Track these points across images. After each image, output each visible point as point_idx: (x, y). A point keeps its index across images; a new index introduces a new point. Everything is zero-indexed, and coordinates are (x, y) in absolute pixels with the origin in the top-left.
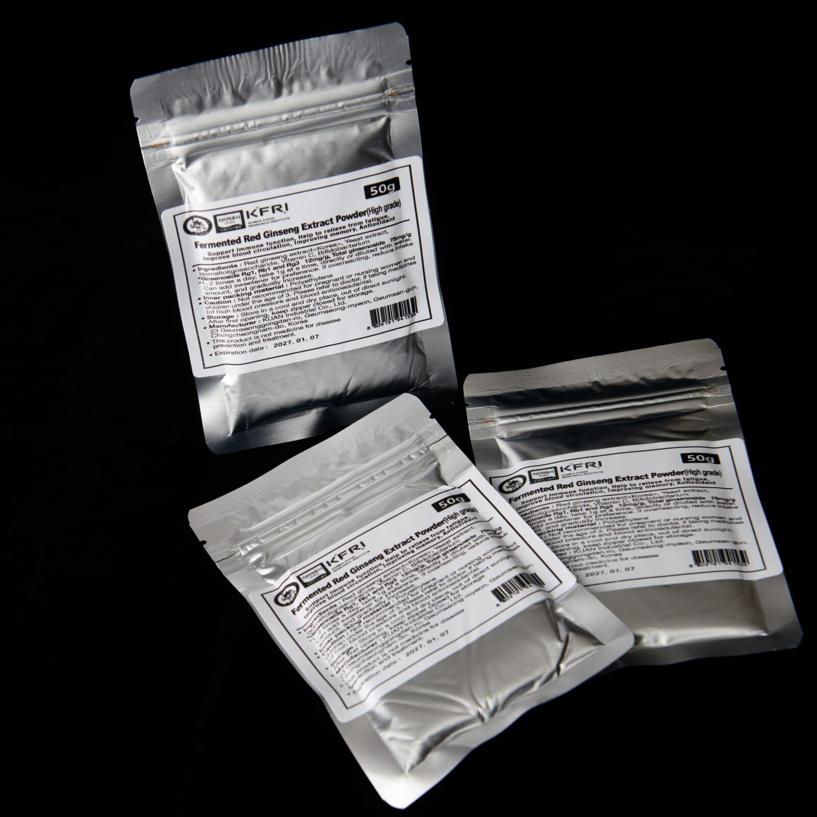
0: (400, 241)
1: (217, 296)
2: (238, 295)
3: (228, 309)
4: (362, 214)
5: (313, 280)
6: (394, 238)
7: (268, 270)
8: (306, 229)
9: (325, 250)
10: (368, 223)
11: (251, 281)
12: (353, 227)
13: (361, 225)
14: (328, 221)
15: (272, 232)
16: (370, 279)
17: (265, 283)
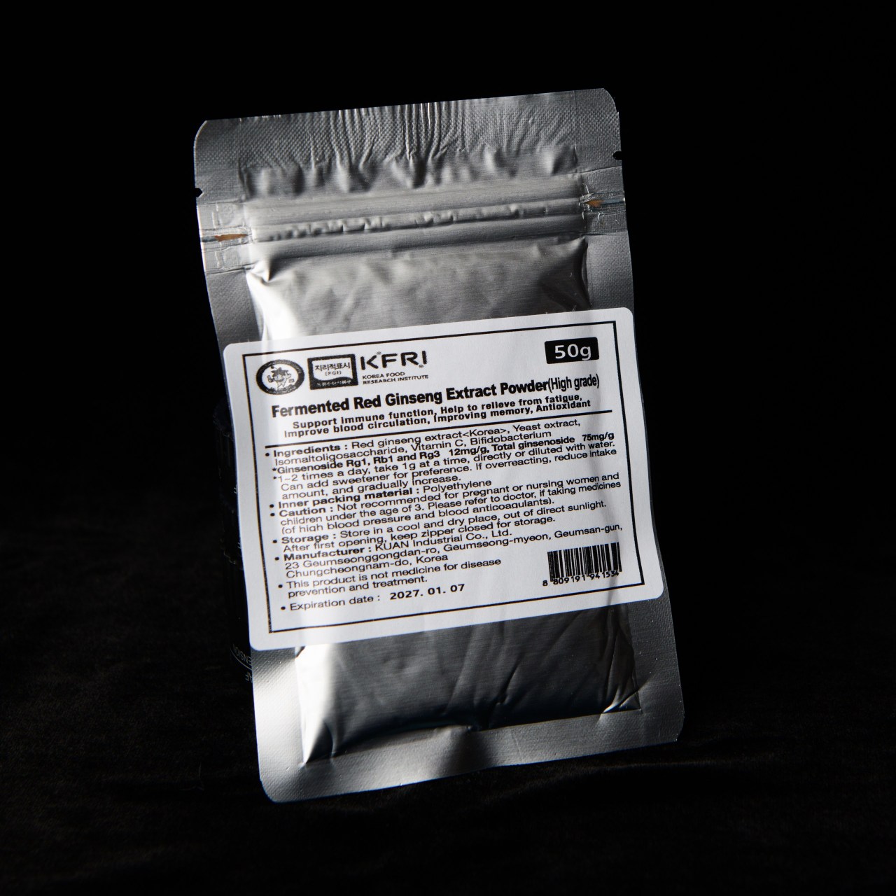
0: (597, 444)
1: (303, 500)
2: (338, 500)
3: (319, 523)
4: (541, 386)
5: (460, 486)
6: (589, 435)
7: (389, 460)
8: (454, 398)
9: (481, 437)
10: (549, 403)
11: (360, 476)
12: (527, 406)
13: (539, 404)
14: (489, 389)
15: (400, 396)
16: (550, 497)
17: (383, 482)
